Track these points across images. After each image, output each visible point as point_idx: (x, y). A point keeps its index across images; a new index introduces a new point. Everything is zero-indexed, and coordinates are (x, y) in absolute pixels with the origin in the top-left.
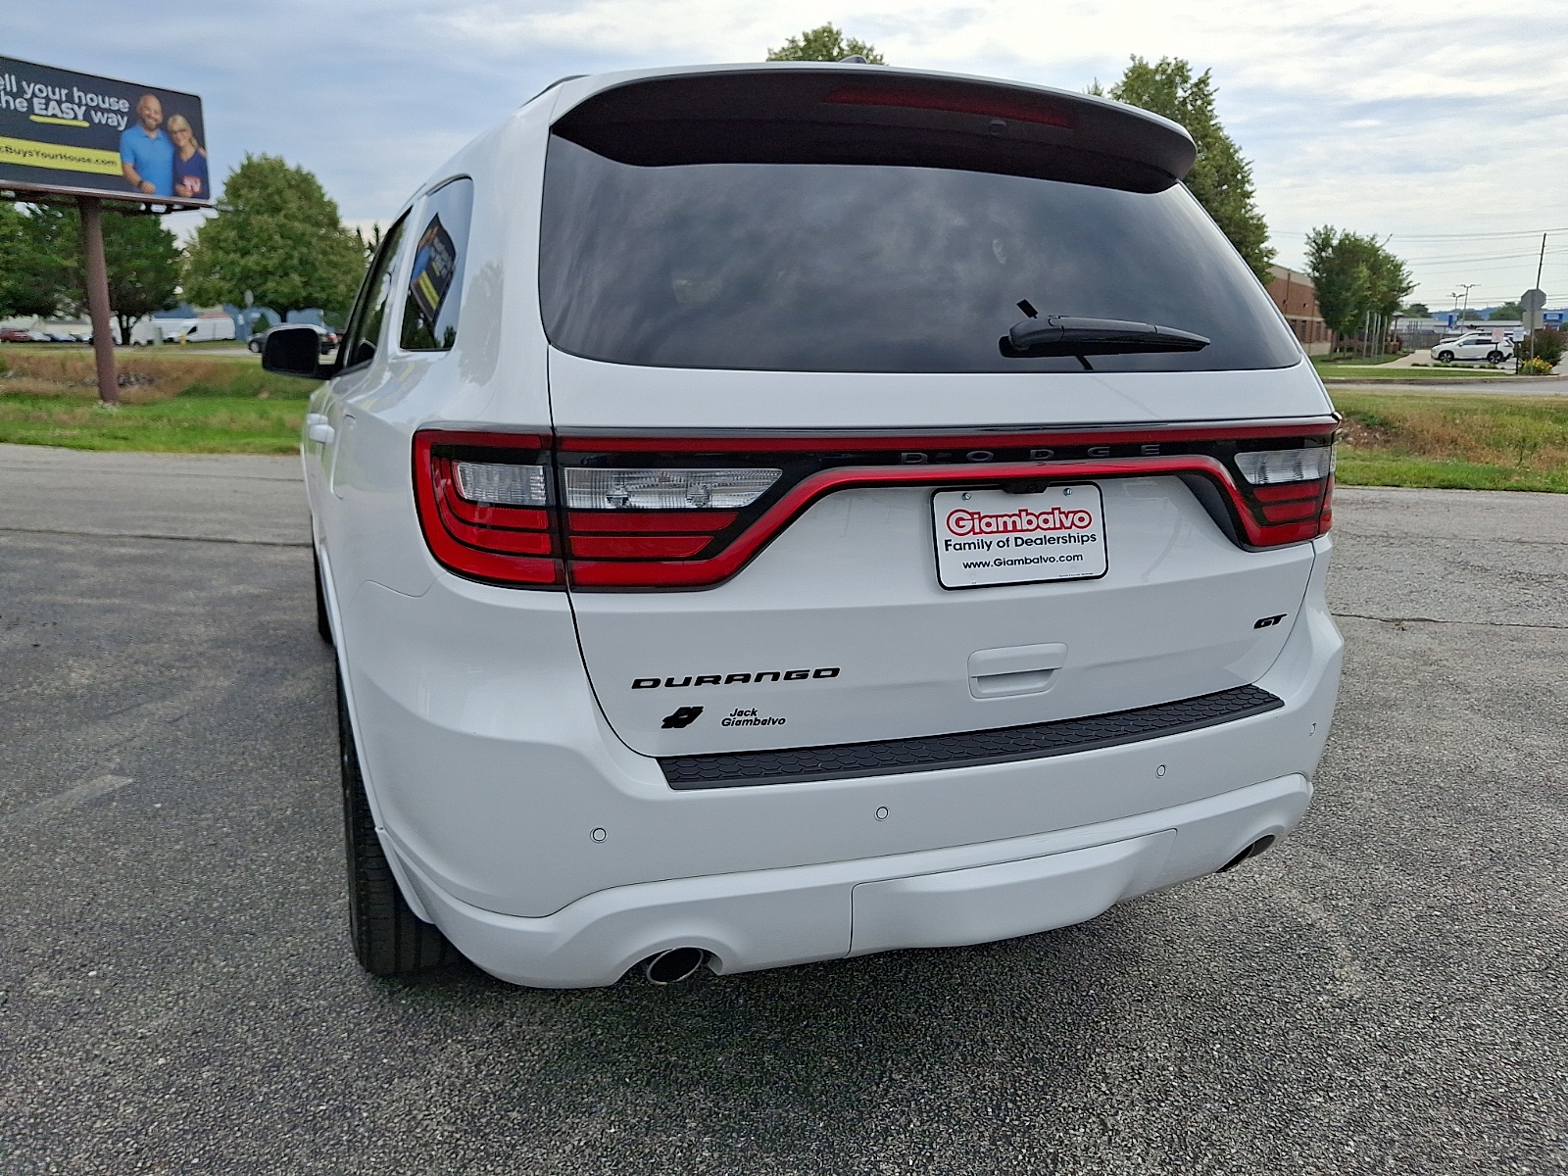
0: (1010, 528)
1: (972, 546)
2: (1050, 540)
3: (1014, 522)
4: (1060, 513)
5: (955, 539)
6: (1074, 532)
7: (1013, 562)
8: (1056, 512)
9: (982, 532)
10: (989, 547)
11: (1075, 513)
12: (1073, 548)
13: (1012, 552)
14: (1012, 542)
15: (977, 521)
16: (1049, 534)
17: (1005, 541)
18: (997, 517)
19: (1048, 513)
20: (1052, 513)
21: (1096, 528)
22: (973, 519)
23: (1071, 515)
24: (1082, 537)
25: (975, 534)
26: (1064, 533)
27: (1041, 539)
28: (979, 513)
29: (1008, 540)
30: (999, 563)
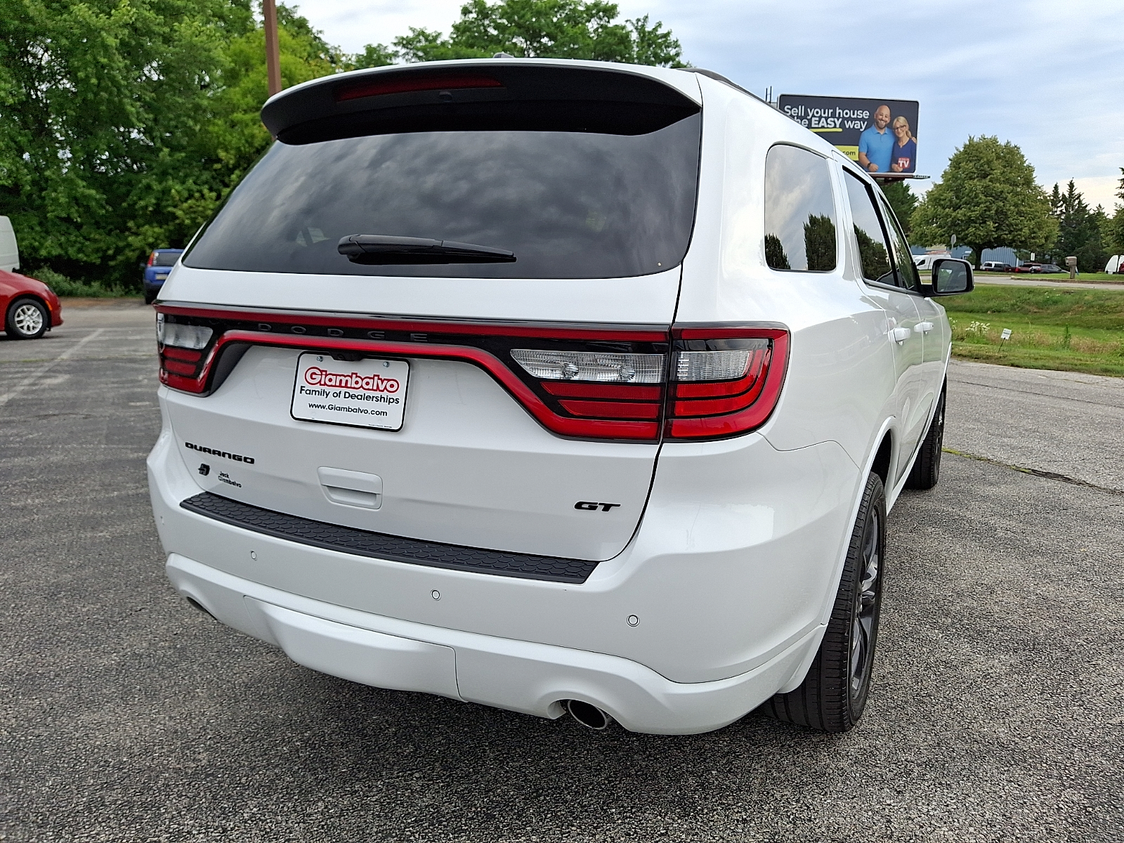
0: (343, 384)
1: (317, 393)
2: (368, 398)
3: (347, 381)
4: (379, 379)
5: (308, 387)
6: (385, 394)
7: (340, 409)
8: (376, 378)
9: (325, 384)
10: (327, 395)
11: (389, 380)
12: (382, 406)
13: (341, 402)
14: (342, 395)
15: (324, 376)
16: (368, 393)
17: (338, 392)
18: (336, 375)
19: (370, 378)
20: (373, 378)
21: (400, 394)
22: (322, 375)
23: (385, 382)
24: (390, 399)
25: (321, 385)
26: (378, 394)
27: (361, 396)
28: (326, 371)
29: (340, 393)
30: (331, 408)
